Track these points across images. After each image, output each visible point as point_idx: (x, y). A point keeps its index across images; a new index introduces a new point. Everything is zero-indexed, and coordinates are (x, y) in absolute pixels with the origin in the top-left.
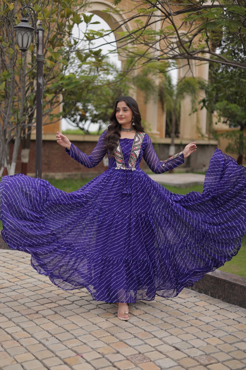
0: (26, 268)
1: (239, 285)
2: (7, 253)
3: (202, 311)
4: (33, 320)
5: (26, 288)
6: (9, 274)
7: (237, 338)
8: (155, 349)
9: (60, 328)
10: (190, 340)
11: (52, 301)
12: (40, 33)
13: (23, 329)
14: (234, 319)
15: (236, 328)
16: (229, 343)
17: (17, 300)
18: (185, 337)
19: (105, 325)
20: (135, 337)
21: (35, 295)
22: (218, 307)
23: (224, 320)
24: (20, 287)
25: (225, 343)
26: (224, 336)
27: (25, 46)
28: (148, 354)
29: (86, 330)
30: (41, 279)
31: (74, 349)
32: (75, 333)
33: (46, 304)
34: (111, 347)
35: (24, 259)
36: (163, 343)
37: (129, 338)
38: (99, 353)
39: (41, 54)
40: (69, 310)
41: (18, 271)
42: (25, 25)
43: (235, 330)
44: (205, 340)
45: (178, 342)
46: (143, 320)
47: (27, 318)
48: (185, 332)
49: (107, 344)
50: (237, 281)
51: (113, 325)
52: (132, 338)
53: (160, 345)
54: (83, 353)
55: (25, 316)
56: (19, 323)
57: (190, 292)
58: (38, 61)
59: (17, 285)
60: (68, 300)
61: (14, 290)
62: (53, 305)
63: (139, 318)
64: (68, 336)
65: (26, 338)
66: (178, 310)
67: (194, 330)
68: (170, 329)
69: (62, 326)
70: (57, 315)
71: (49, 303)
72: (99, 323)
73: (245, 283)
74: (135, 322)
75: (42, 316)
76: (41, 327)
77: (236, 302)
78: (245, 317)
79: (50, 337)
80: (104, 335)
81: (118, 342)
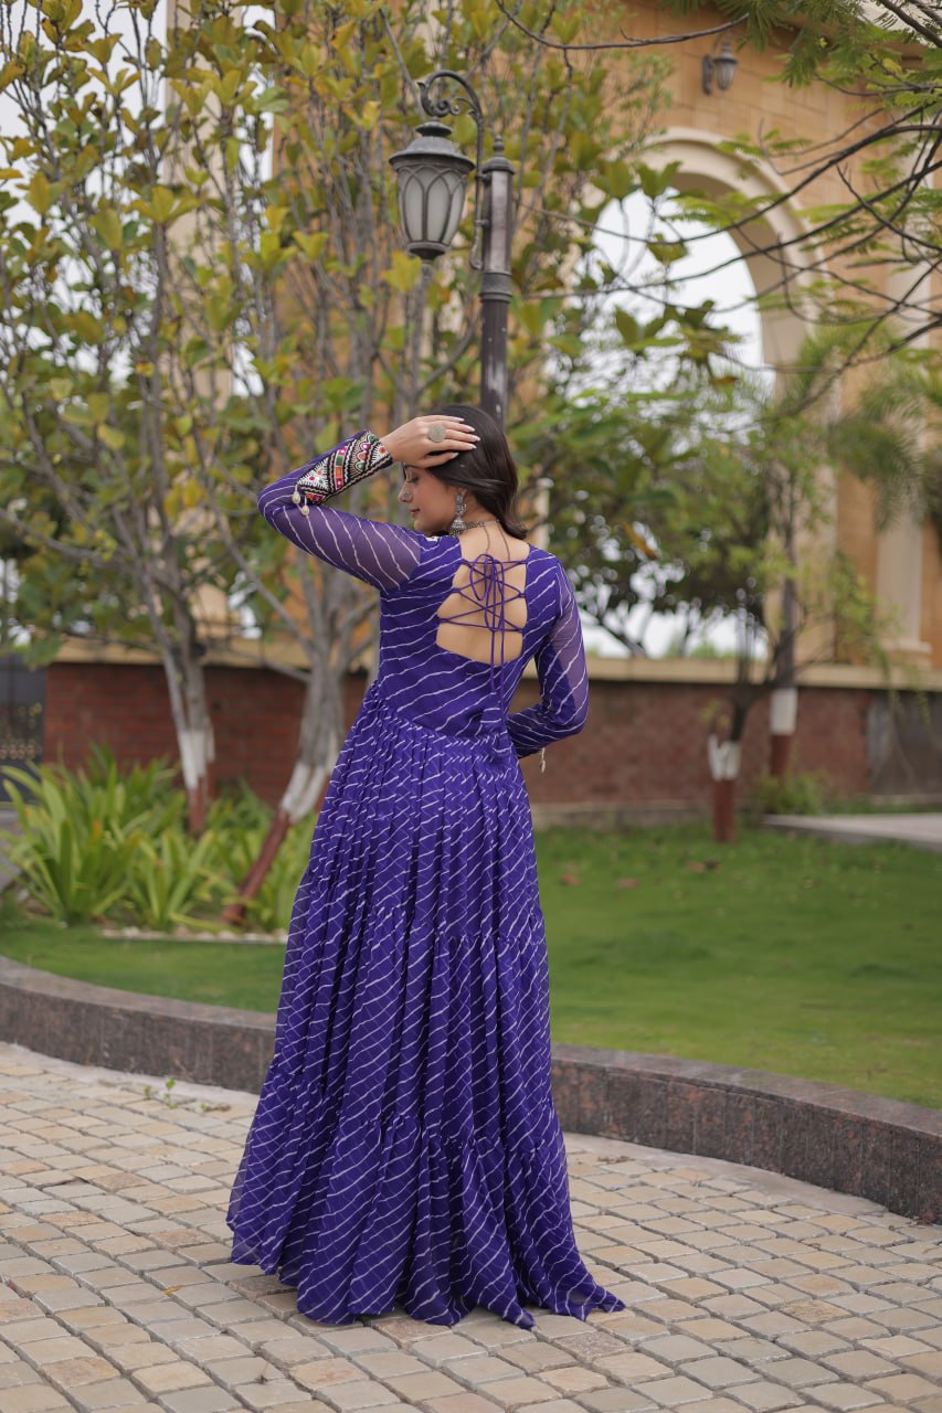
11: (575, 1356)
12: (499, 180)
27: (434, 234)
33: (550, 1368)
39: (501, 270)
42: (435, 145)
58: (487, 297)
60: (652, 1356)
62: (583, 1378)
71: (562, 1367)
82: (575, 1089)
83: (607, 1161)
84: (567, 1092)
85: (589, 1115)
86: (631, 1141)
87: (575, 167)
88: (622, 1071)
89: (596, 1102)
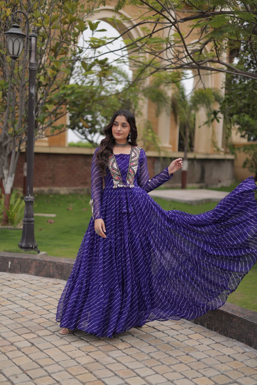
0: (10, 292)
1: (237, 317)
3: (195, 345)
4: (6, 353)
5: (5, 316)
7: (230, 378)
9: (34, 363)
10: (177, 380)
11: (31, 331)
12: (33, 39)
14: (229, 356)
15: (230, 366)
18: (171, 376)
19: (84, 360)
20: (116, 375)
21: (14, 323)
22: (213, 340)
25: (216, 384)
26: (216, 376)
27: (16, 53)
29: (63, 367)
30: (23, 305)
32: (50, 369)
33: (25, 334)
35: (10, 282)
36: (146, 383)
39: (34, 62)
40: (47, 341)
42: (16, 31)
43: (229, 368)
44: (193, 380)
45: (163, 381)
46: (127, 355)
48: (172, 371)
49: (82, 383)
50: (235, 312)
51: (93, 360)
52: (113, 376)
57: (185, 323)
58: (30, 69)
60: (49, 330)
62: (32, 336)
63: (123, 352)
64: (42, 372)
66: (168, 344)
67: (183, 368)
68: (156, 366)
69: (36, 361)
70: (33, 347)
71: (27, 333)
72: (78, 357)
73: (243, 315)
74: (119, 357)
75: (16, 349)
76: (13, 362)
77: (234, 336)
78: (242, 353)
79: (21, 374)
80: (81, 373)
81: (96, 380)
82: (49, 267)
83: (55, 284)
84: (47, 268)
86: (62, 279)
87: (69, 23)
88: (59, 262)
89: (54, 270)
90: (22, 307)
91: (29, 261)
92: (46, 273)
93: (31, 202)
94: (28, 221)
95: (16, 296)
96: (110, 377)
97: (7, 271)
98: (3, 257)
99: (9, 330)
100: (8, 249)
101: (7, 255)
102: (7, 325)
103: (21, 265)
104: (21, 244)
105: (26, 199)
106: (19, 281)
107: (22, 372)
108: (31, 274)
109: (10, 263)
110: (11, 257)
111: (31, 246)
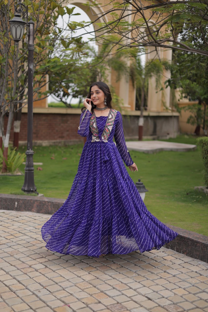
0: (20, 227)
2: (3, 213)
3: (169, 265)
4: (27, 274)
5: (20, 245)
6: (5, 232)
7: (200, 289)
8: (131, 299)
9: (50, 280)
10: (160, 291)
11: (43, 256)
12: (31, 25)
13: (18, 281)
14: (196, 272)
15: (198, 280)
16: (193, 293)
17: (13, 255)
18: (156, 288)
19: (88, 278)
20: (114, 288)
21: (28, 251)
23: (188, 272)
24: (15, 244)
25: (190, 293)
26: (189, 287)
27: (18, 37)
28: (125, 303)
29: (72, 283)
30: (32, 236)
31: (63, 299)
32: (64, 285)
33: (38, 258)
34: (94, 297)
35: (18, 218)
36: (138, 294)
37: (109, 289)
38: (83, 303)
39: (32, 44)
40: (57, 264)
41: (13, 229)
42: (18, 19)
43: (198, 282)
44: (173, 291)
45: (150, 292)
46: (120, 273)
47: (22, 271)
48: (155, 284)
49: (90, 295)
50: (199, 239)
51: (95, 278)
52: (111, 289)
53: (135, 295)
54: (70, 303)
55: (20, 270)
56: (15, 276)
58: (29, 49)
59: (13, 242)
60: (56, 255)
61: (10, 247)
62: (44, 260)
63: (116, 271)
64: (57, 287)
65: (21, 290)
66: (149, 264)
67: (163, 282)
68: (143, 281)
69: (51, 279)
70: (47, 269)
71: (40, 258)
72: (83, 275)
73: (205, 241)
74: (113, 275)
75: (34, 270)
76: (34, 280)
77: (198, 257)
78: (206, 270)
79: (42, 289)
80: (88, 287)
81: (99, 293)
82: (48, 206)
84: (46, 207)
85: (50, 211)
87: (52, 9)
88: (56, 202)
89: (51, 208)
90: (31, 237)
91: (32, 201)
92: (45, 211)
93: (31, 155)
94: (29, 170)
95: (25, 229)
96: (109, 290)
97: (14, 210)
98: (11, 198)
99: (26, 256)
100: (13, 192)
101: (14, 197)
102: (23, 252)
103: (25, 204)
104: (23, 188)
105: (27, 152)
106: (25, 218)
107: (43, 287)
108: (33, 212)
109: (16, 203)
110: (17, 199)
111: (32, 189)
